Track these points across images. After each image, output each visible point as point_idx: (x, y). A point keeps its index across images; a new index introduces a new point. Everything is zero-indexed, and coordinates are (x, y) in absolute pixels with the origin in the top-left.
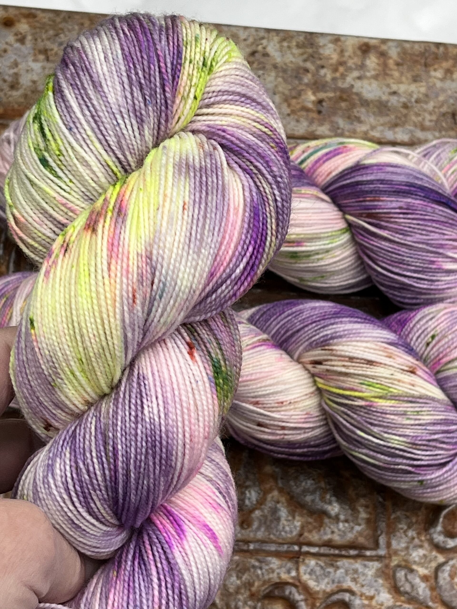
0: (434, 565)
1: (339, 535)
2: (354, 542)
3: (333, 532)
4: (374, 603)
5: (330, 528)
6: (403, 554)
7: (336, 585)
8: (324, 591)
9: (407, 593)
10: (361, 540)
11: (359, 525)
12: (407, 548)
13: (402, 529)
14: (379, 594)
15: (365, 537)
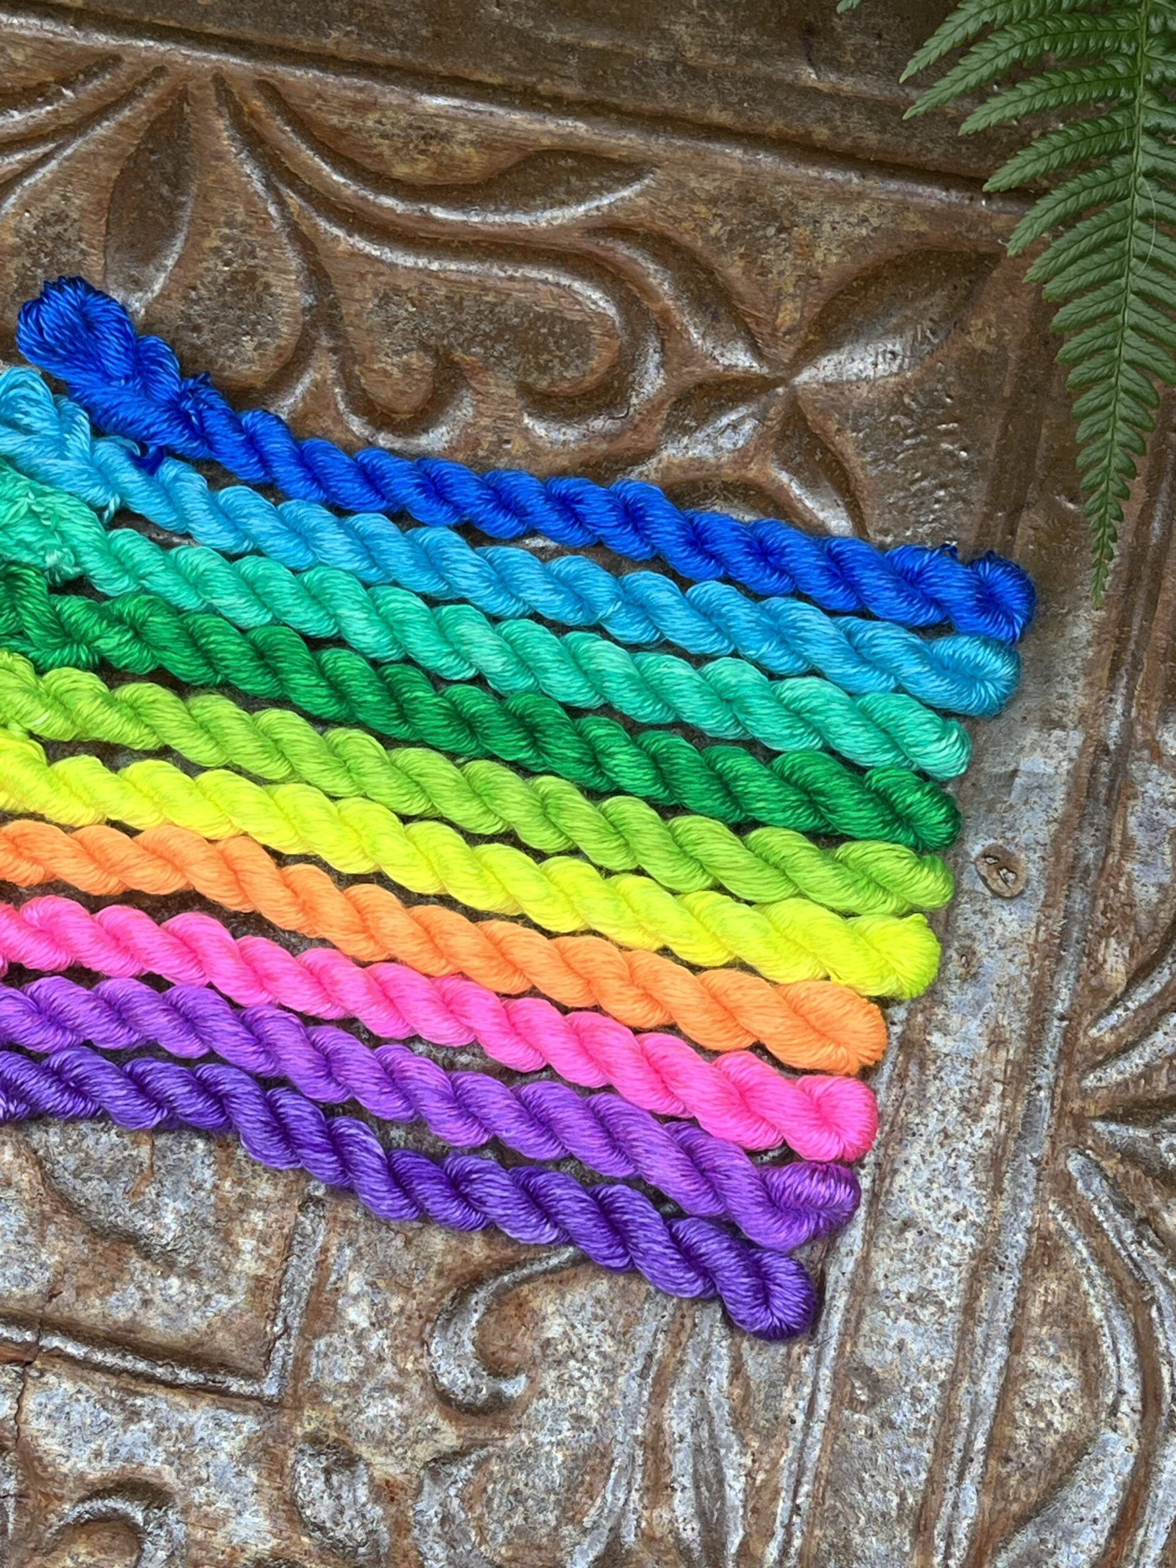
0: (424, 1452)
1: (164, 1314)
2: (201, 1344)
3: (146, 1303)
4: (219, 1539)
5: (140, 1288)
6: (338, 1404)
7: (118, 1464)
8: (81, 1476)
9: (321, 1528)
10: (224, 1340)
11: (230, 1292)
12: (354, 1388)
13: (352, 1326)
14: (239, 1514)
15: (238, 1335)
